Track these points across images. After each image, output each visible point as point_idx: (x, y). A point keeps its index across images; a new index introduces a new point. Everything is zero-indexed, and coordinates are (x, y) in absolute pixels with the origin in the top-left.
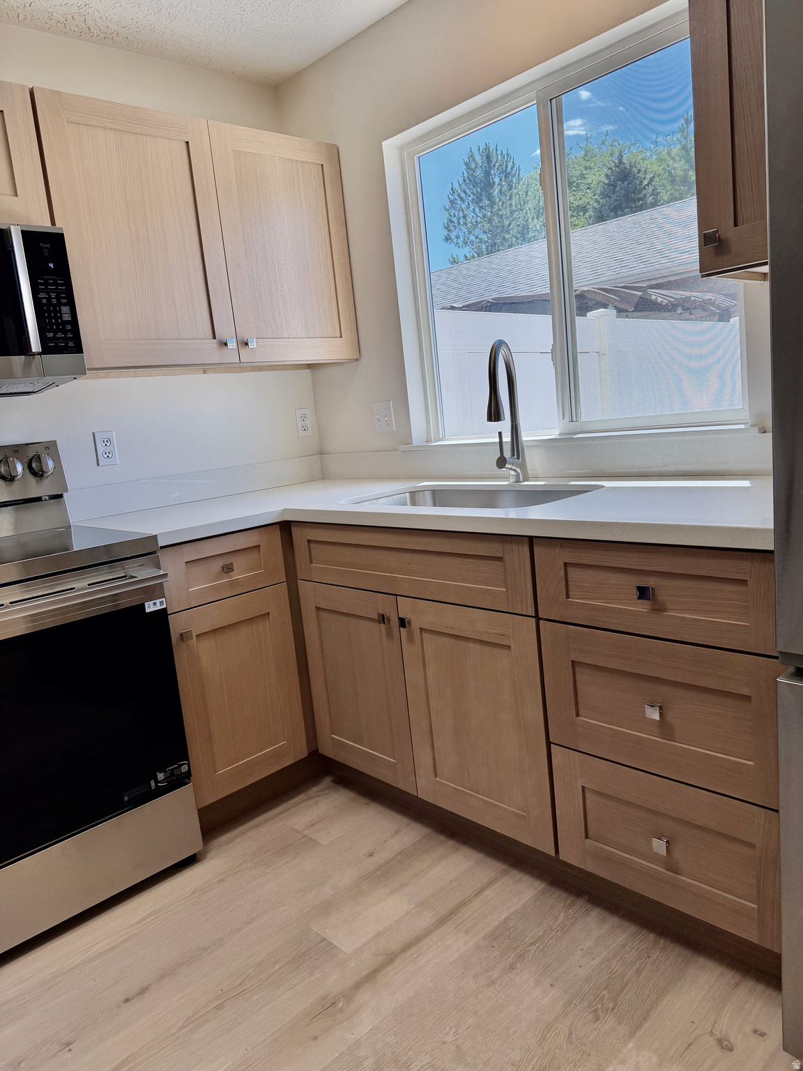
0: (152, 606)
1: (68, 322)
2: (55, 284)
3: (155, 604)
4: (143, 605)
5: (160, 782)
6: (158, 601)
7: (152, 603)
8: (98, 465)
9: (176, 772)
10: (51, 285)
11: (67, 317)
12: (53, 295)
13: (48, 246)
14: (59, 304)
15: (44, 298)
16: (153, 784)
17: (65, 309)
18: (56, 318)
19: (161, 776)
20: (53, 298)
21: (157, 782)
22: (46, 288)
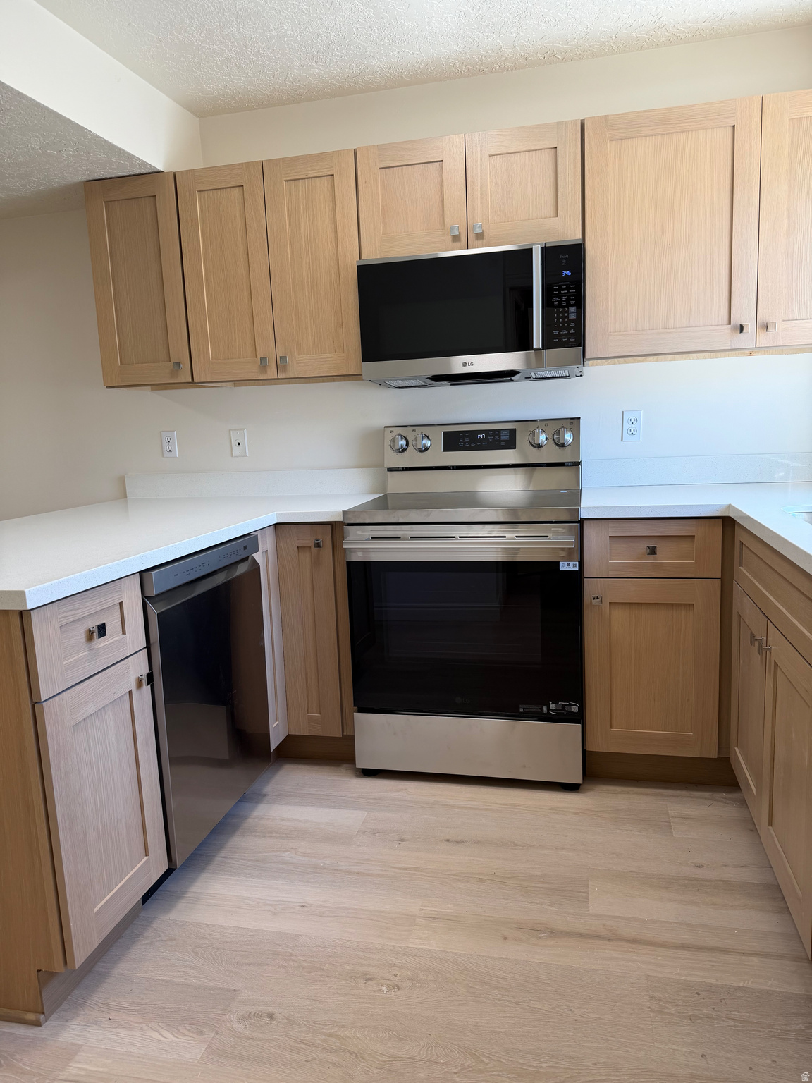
0: (566, 566)
1: (573, 320)
2: (568, 288)
3: (568, 565)
4: (558, 563)
5: (551, 710)
6: (571, 563)
7: (566, 563)
8: (622, 440)
9: (567, 708)
10: (564, 289)
11: (572, 316)
12: (564, 298)
13: (567, 256)
14: (569, 305)
15: (556, 302)
16: (545, 709)
17: (573, 309)
18: (563, 318)
19: (553, 706)
20: (564, 301)
21: (549, 709)
22: (560, 293)
